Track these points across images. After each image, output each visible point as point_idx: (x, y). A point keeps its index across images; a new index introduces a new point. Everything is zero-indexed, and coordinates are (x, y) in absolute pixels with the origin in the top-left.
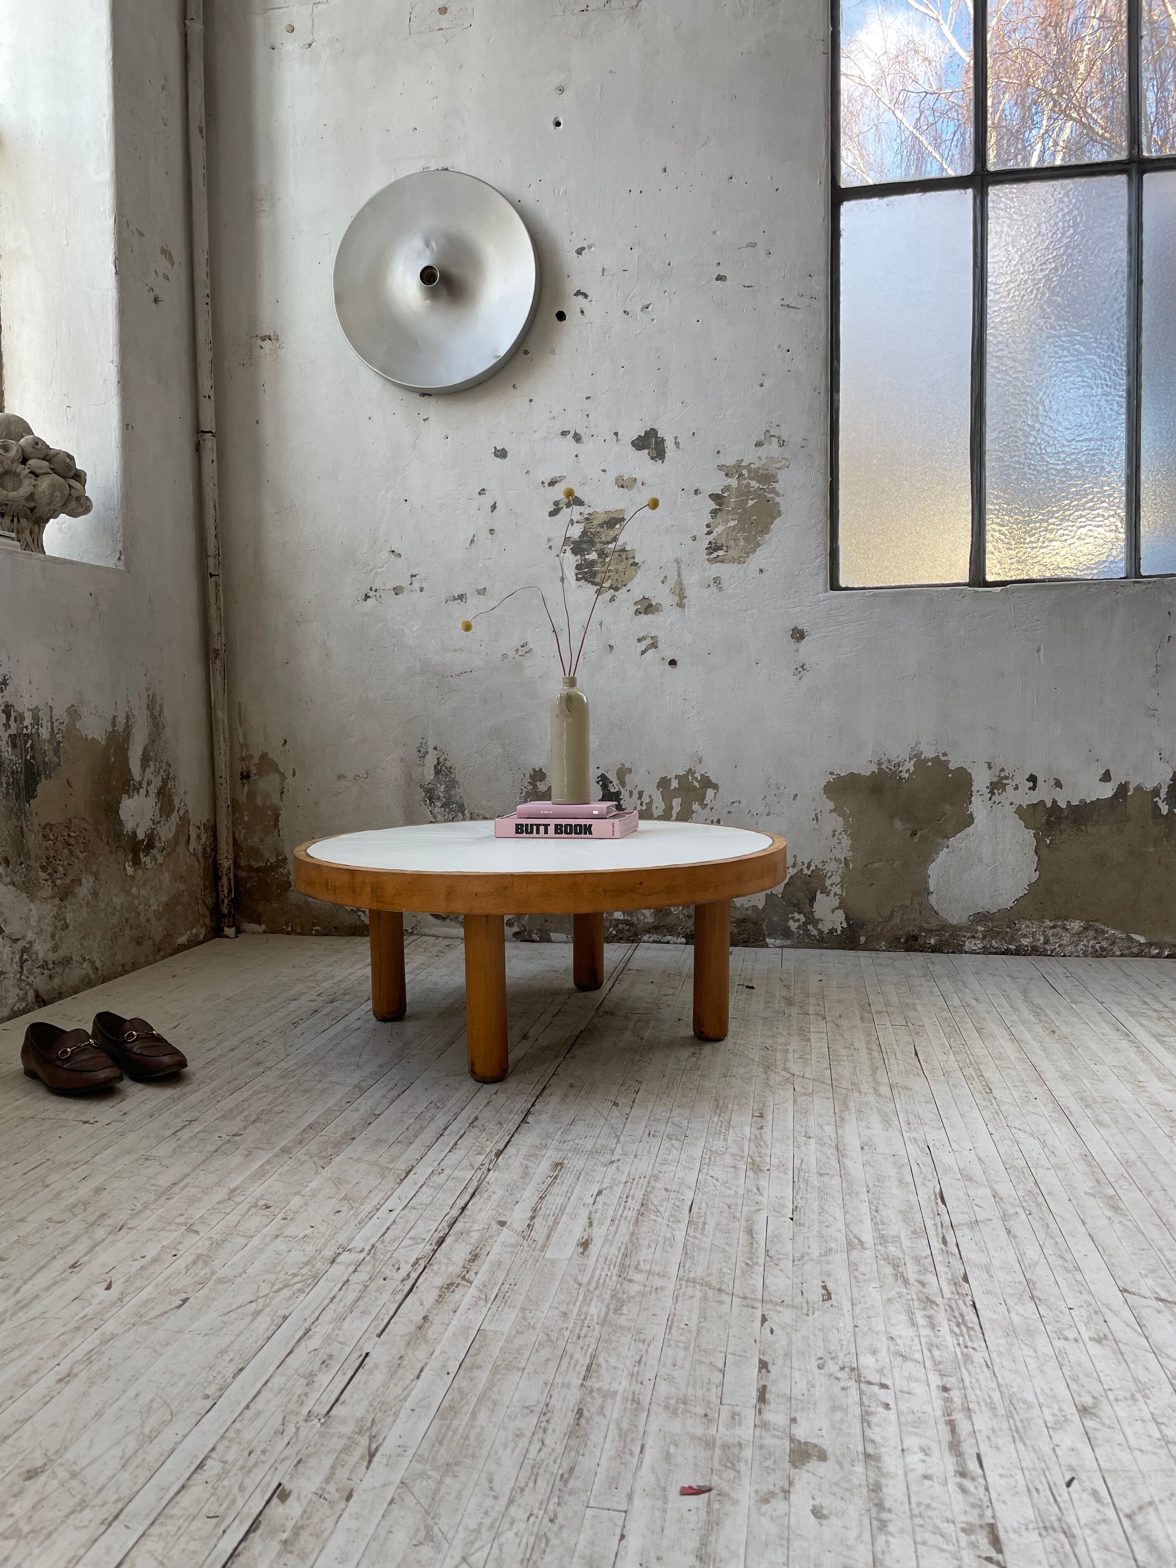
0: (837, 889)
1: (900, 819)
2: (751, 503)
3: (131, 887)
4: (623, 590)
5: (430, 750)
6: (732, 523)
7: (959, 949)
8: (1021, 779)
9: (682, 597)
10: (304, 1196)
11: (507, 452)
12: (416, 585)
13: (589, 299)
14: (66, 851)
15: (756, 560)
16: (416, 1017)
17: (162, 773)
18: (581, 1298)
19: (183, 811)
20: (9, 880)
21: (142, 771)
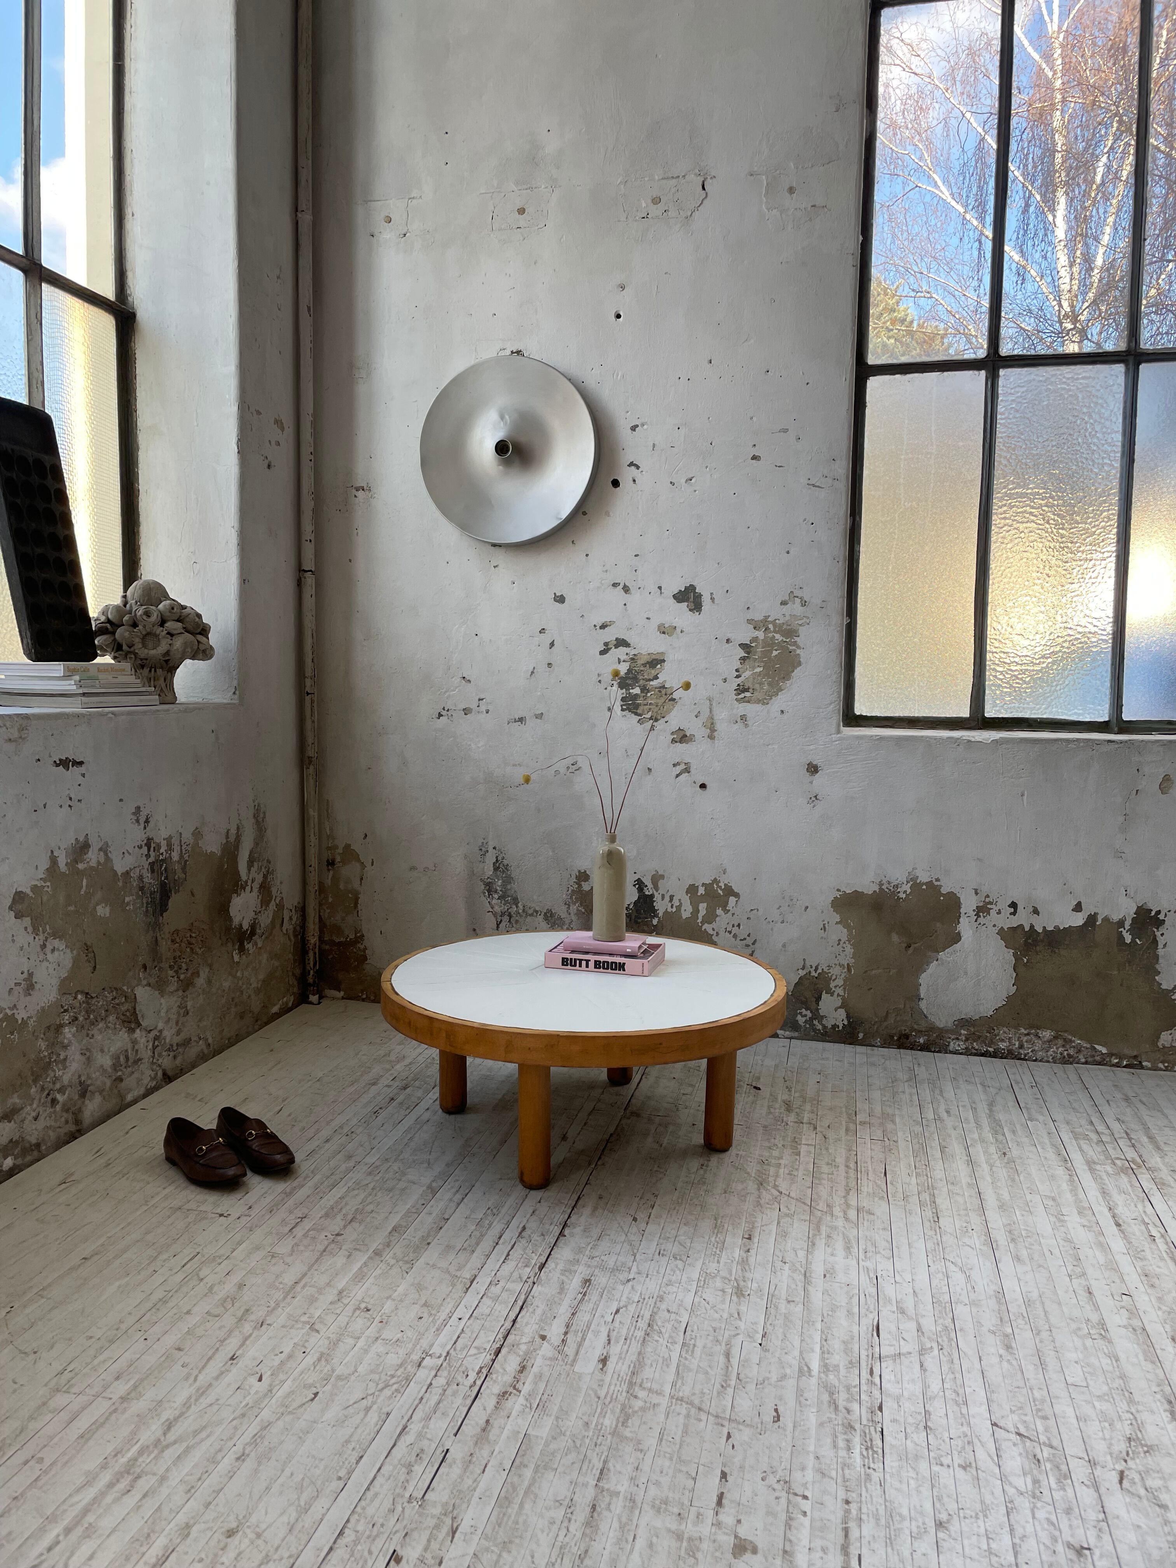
0: (840, 991)
1: (897, 933)
2: (775, 653)
3: (237, 972)
4: (662, 721)
5: (490, 849)
6: (758, 670)
7: (944, 1049)
8: (1003, 905)
9: (713, 730)
10: (394, 1300)
11: (564, 598)
12: (483, 708)
13: (640, 470)
14: (188, 950)
15: (779, 702)
16: (475, 1110)
17: (263, 870)
18: (599, 1410)
19: (279, 899)
20: (146, 982)
21: (248, 872)
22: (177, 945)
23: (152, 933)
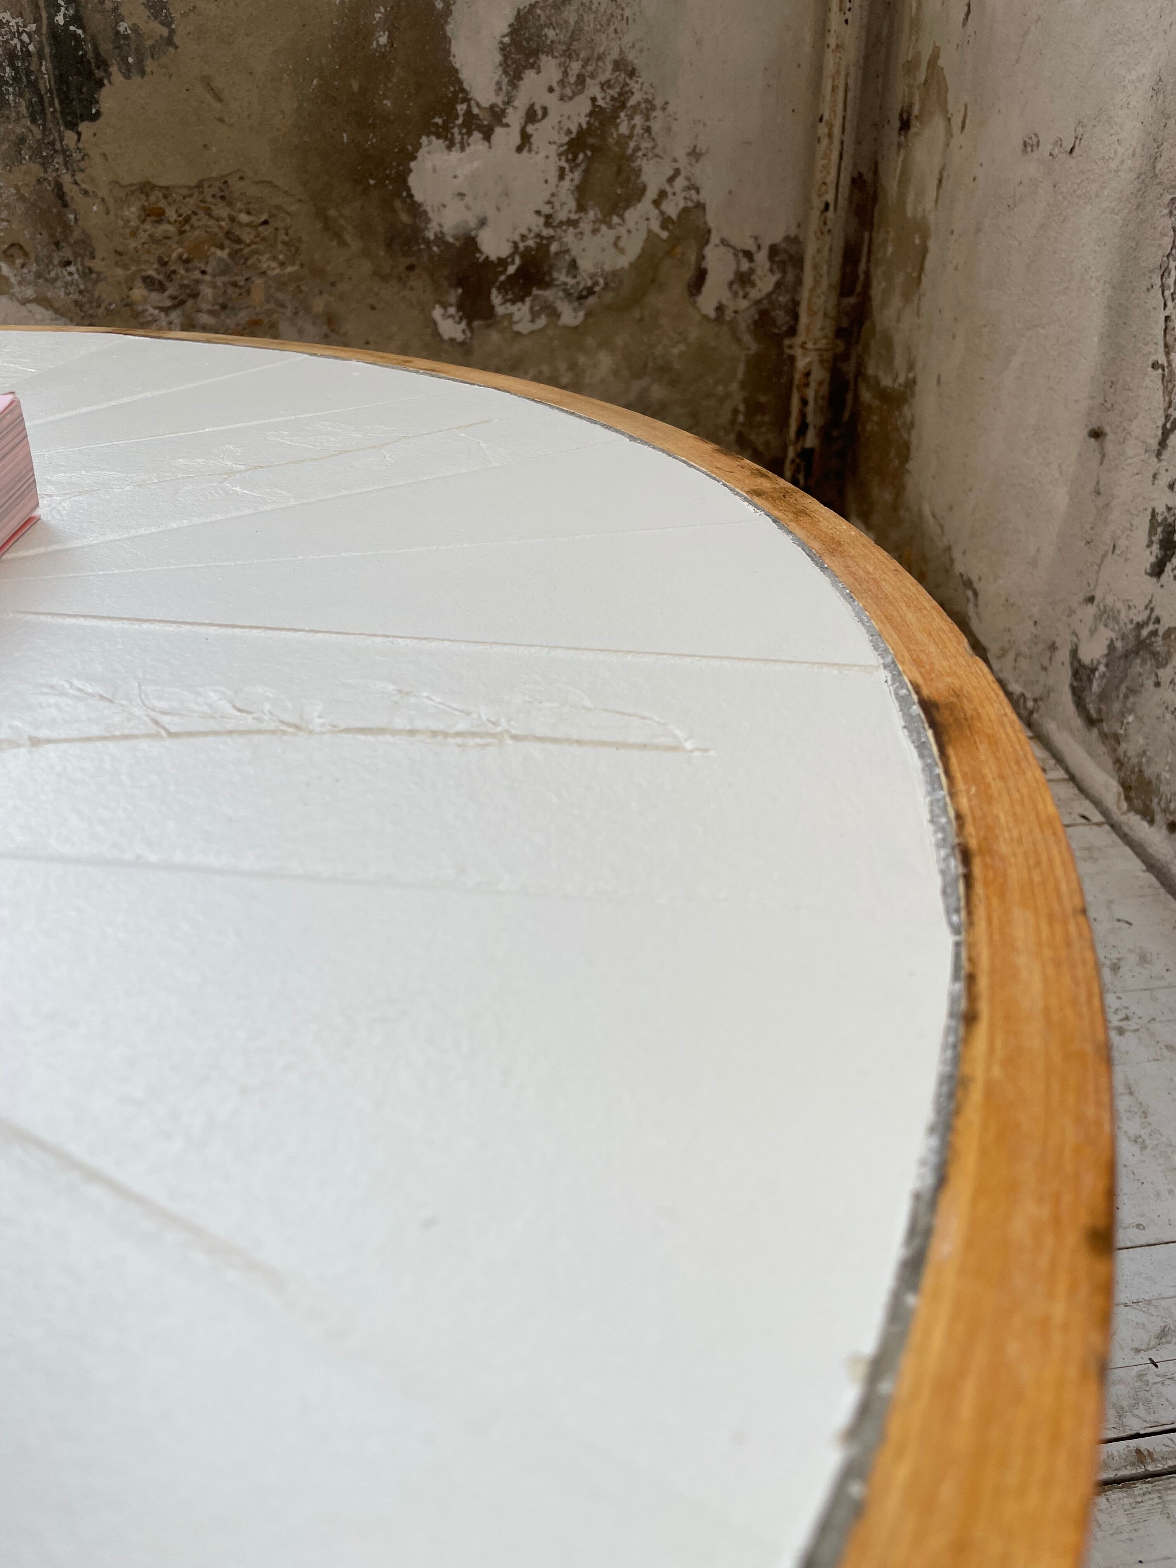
19: (682, 204)
20: (30, 292)
21: (505, 80)
22: (171, 229)
23: (36, 169)
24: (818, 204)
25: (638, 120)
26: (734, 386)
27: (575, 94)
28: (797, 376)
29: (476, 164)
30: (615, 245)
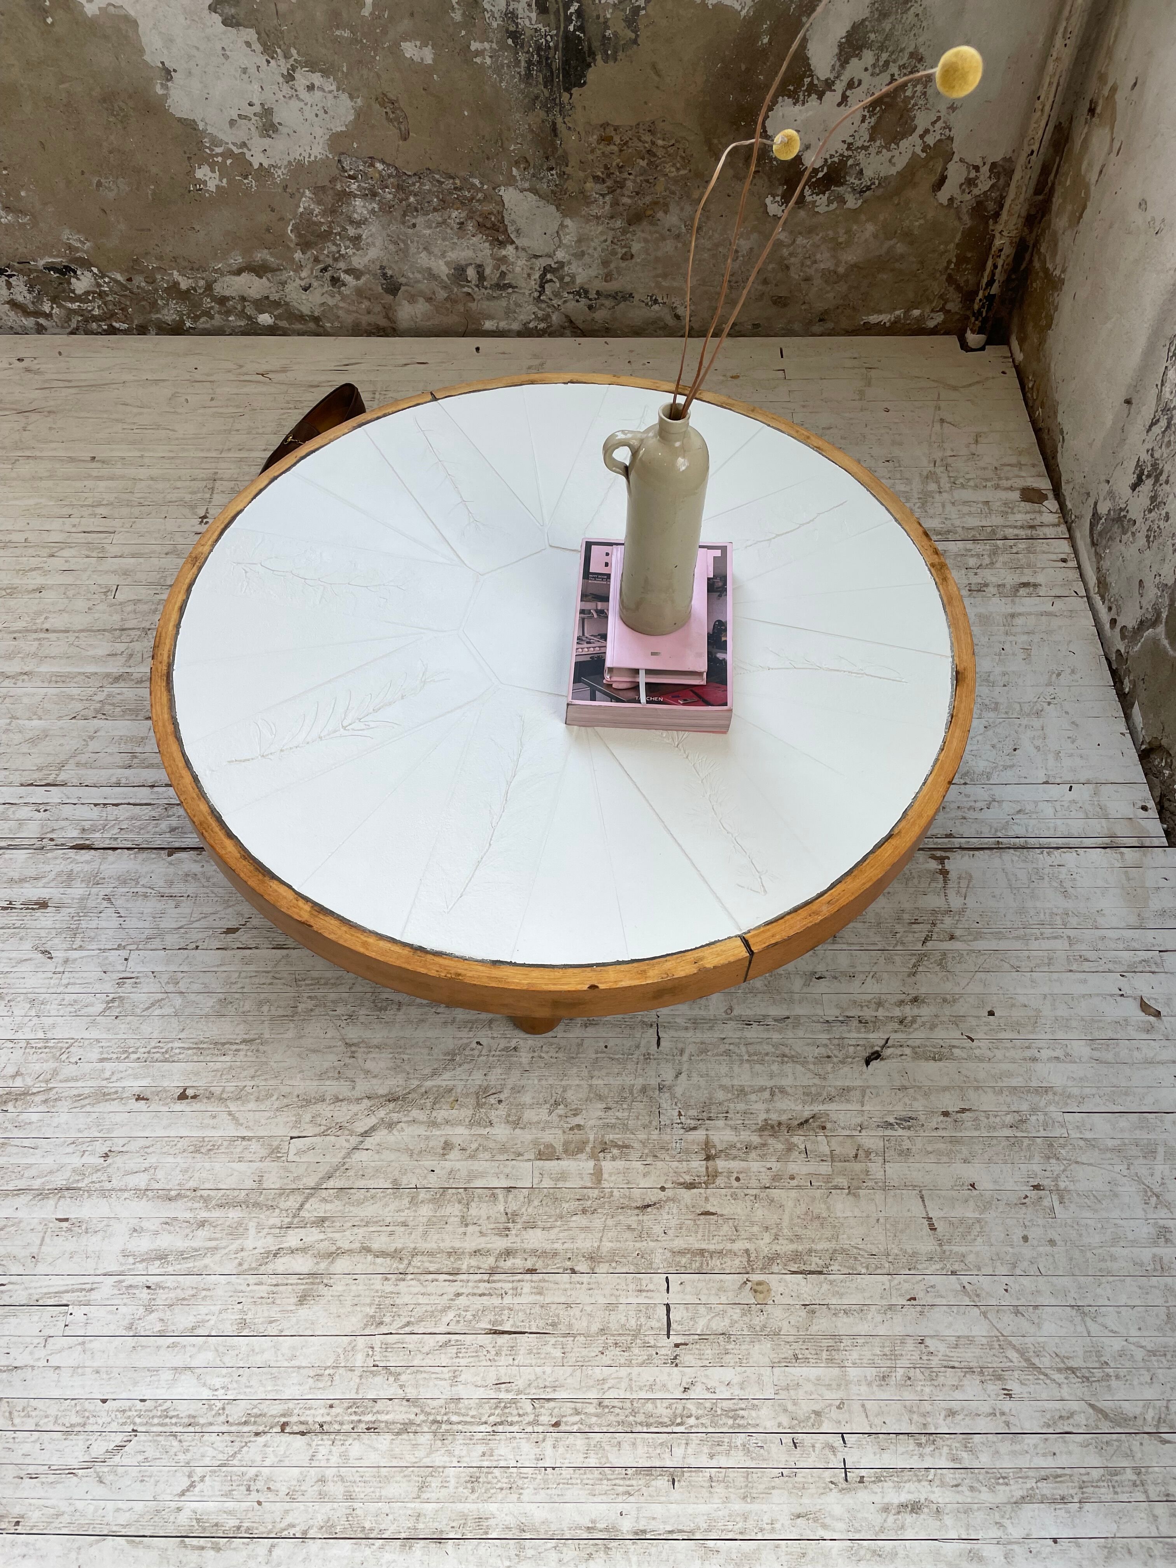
3: (775, 231)
14: (644, 163)
17: (894, 71)
19: (938, 137)
20: (527, 185)
21: (838, 64)
22: (615, 149)
23: (542, 114)
24: (1027, 150)
25: (919, 88)
26: (952, 246)
27: (881, 72)
28: (994, 249)
29: (810, 113)
30: (890, 161)
